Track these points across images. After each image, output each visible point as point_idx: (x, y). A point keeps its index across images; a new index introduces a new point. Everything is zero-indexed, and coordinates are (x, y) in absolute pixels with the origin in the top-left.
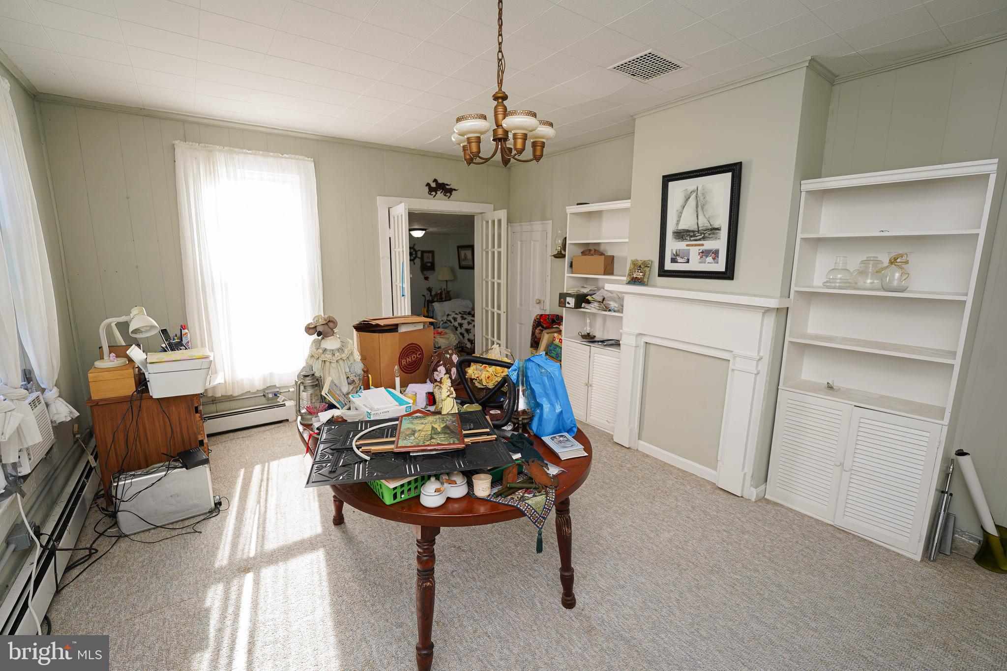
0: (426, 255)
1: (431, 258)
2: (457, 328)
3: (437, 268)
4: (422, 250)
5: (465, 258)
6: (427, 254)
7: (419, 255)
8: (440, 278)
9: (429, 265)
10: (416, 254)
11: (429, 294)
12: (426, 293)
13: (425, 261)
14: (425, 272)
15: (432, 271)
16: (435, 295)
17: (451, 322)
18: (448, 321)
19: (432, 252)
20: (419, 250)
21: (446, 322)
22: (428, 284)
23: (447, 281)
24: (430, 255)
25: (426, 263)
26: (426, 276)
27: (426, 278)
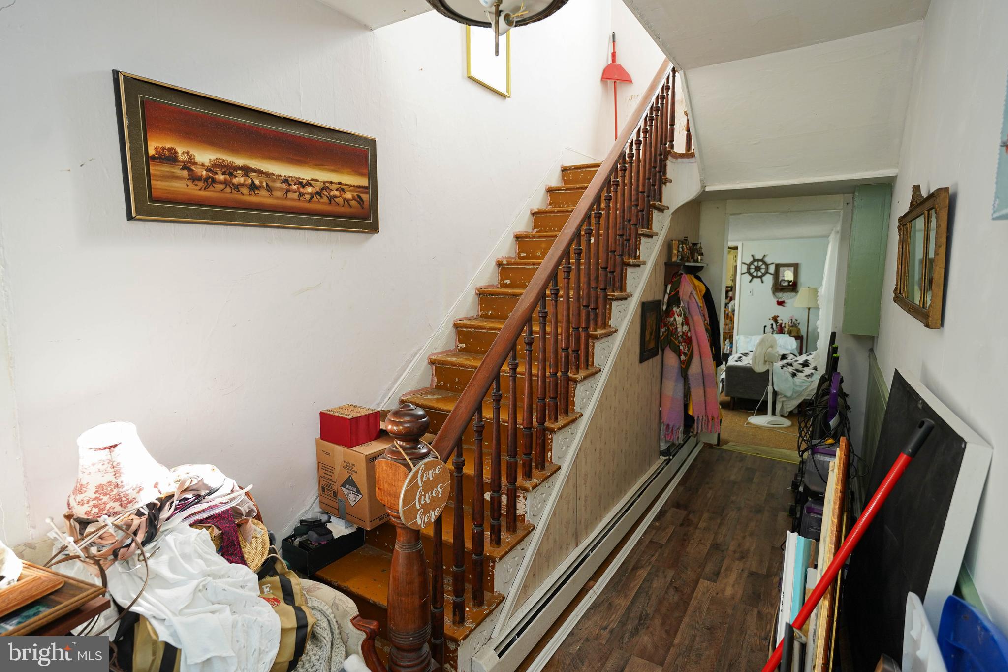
0: (783, 270)
1: (792, 275)
3: (800, 288)
4: (776, 263)
6: (786, 268)
7: (772, 269)
9: (789, 284)
10: (767, 269)
13: (782, 278)
15: (793, 294)
19: (794, 267)
20: (773, 263)
22: (784, 311)
23: (809, 309)
24: (792, 269)
25: (781, 281)
26: (780, 300)
27: (780, 303)
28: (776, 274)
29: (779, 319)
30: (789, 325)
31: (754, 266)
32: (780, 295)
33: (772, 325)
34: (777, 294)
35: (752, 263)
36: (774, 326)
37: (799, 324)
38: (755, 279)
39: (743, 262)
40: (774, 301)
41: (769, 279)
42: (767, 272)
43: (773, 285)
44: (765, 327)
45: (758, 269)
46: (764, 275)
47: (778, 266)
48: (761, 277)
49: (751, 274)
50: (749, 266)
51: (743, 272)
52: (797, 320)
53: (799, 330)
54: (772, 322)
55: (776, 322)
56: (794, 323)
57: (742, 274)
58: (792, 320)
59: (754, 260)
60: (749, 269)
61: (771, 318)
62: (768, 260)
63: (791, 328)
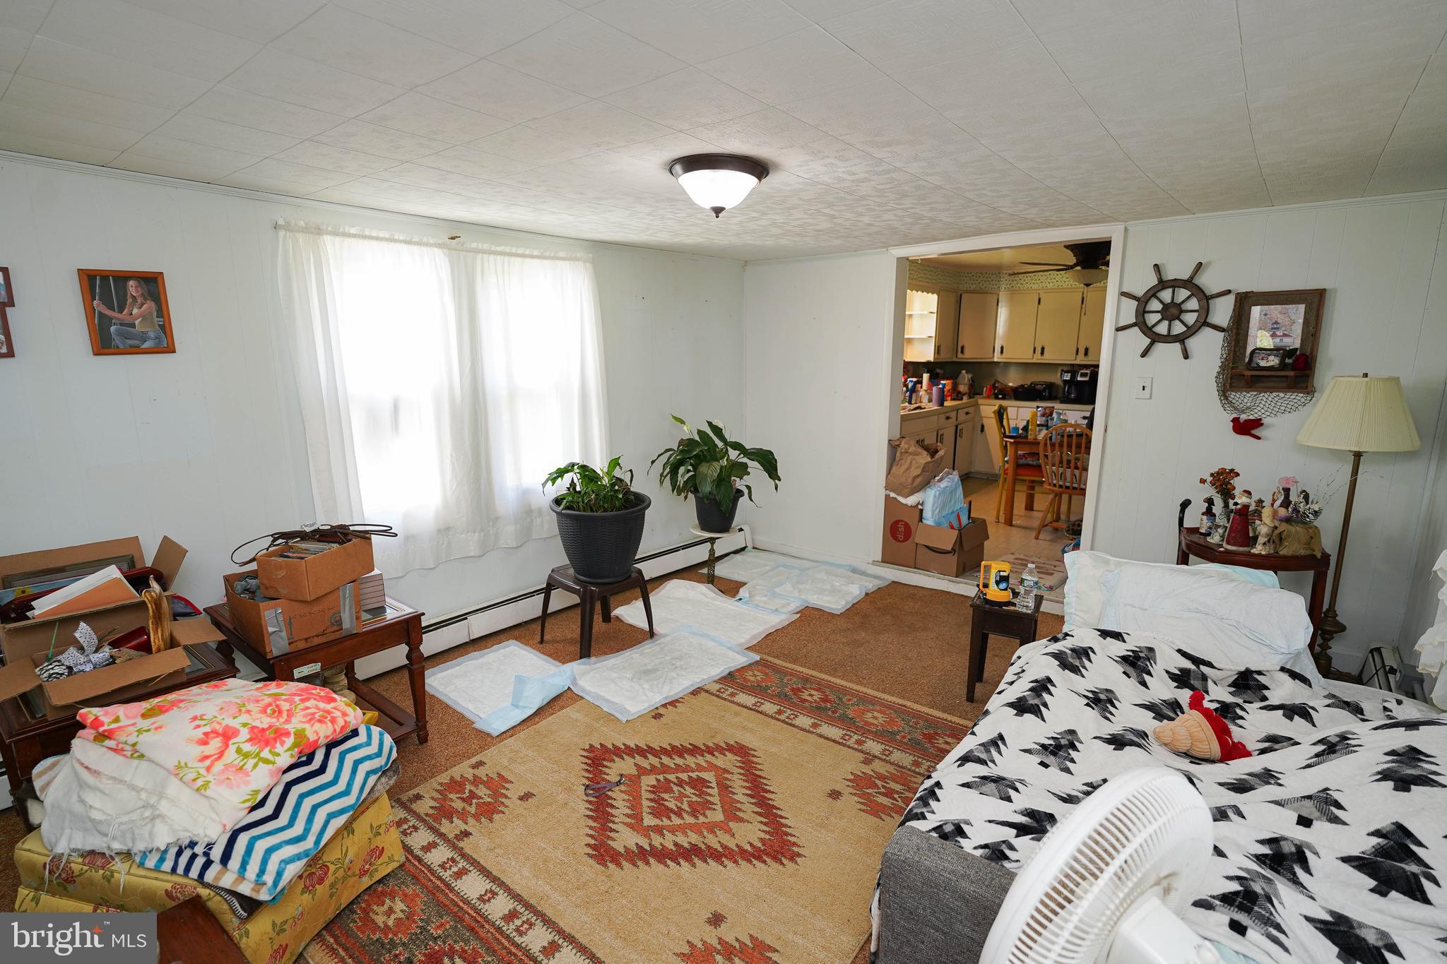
0: (1266, 310)
1: (1296, 329)
4: (1239, 289)
6: (1269, 309)
7: (1222, 312)
9: (1271, 361)
10: (1205, 310)
13: (1252, 344)
14: (1238, 397)
15: (1299, 397)
19: (1314, 294)
20: (1229, 292)
23: (1357, 456)
25: (1253, 352)
26: (1243, 417)
27: (1245, 427)
28: (1238, 329)
29: (1239, 484)
30: (1275, 513)
31: (1161, 302)
32: (1244, 398)
33: (1210, 502)
34: (1233, 396)
35: (1153, 293)
36: (1218, 508)
37: (1316, 513)
38: (1160, 347)
39: (1125, 290)
40: (1226, 418)
41: (1209, 347)
42: (1204, 322)
43: (1223, 367)
44: (1185, 505)
45: (1172, 312)
46: (1192, 331)
47: (1244, 301)
48: (1181, 339)
49: (1147, 330)
50: (1142, 303)
51: (1122, 324)
52: (1306, 497)
53: (1314, 535)
54: (1211, 492)
55: (1227, 493)
56: (1296, 510)
57: (1118, 329)
58: (1287, 491)
59: (1163, 284)
60: (1142, 312)
61: (1209, 479)
62: (1209, 281)
63: (1284, 527)
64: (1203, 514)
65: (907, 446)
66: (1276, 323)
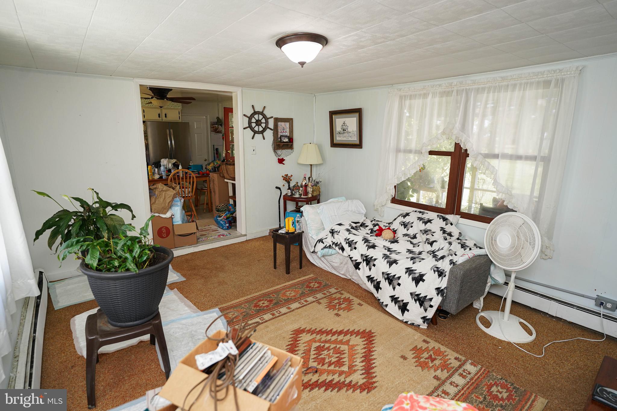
0: (281, 125)
1: (288, 130)
2: (359, 264)
3: (295, 144)
4: (275, 117)
5: (344, 130)
6: (283, 124)
7: (271, 124)
8: (302, 161)
9: (286, 140)
10: (267, 123)
11: (287, 185)
12: (281, 183)
13: (280, 134)
14: (279, 152)
15: (289, 150)
16: (294, 186)
17: (343, 249)
18: (336, 245)
19: (290, 121)
20: (272, 117)
21: (330, 247)
22: (284, 170)
23: (311, 165)
24: (287, 124)
25: (280, 137)
26: (280, 158)
27: (281, 161)
28: (275, 130)
31: (255, 119)
34: (277, 151)
35: (252, 116)
38: (257, 135)
40: (275, 159)
42: (267, 127)
43: (274, 142)
45: (258, 123)
46: (264, 130)
47: (276, 121)
48: (262, 132)
49: (253, 129)
51: (245, 127)
59: (255, 113)
60: (251, 123)
62: (268, 113)
64: (288, 189)
65: (162, 187)
66: (284, 128)
